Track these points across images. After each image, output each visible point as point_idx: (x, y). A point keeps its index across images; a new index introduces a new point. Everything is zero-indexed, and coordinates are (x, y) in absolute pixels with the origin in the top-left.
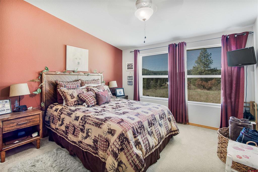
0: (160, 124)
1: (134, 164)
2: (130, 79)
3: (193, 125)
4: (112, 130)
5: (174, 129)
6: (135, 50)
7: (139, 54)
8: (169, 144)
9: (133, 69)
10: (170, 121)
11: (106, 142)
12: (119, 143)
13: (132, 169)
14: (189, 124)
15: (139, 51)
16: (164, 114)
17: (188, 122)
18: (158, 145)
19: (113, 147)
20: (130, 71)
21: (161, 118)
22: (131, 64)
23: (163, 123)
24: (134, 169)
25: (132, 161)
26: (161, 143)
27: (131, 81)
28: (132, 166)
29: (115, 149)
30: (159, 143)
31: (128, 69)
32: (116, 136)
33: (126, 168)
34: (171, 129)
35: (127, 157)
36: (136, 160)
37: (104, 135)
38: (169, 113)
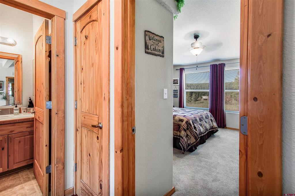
0: (205, 121)
1: (195, 136)
2: (175, 92)
3: (229, 128)
4: (181, 120)
5: (214, 126)
6: (181, 69)
7: (184, 71)
8: (211, 137)
9: (179, 84)
10: (212, 121)
11: (178, 126)
12: (186, 125)
13: (193, 138)
14: (226, 128)
15: (184, 69)
16: (208, 116)
17: (225, 126)
18: (204, 133)
19: (183, 127)
20: (176, 86)
21: (206, 118)
22: (177, 80)
23: (207, 121)
24: (194, 138)
25: (194, 135)
26: (206, 133)
27: (176, 94)
28: (194, 137)
29: (185, 128)
30: (205, 132)
31: (174, 84)
32: (184, 122)
33: (190, 138)
34: (212, 127)
35: (190, 133)
36: (195, 134)
37: (176, 123)
38: (211, 116)
